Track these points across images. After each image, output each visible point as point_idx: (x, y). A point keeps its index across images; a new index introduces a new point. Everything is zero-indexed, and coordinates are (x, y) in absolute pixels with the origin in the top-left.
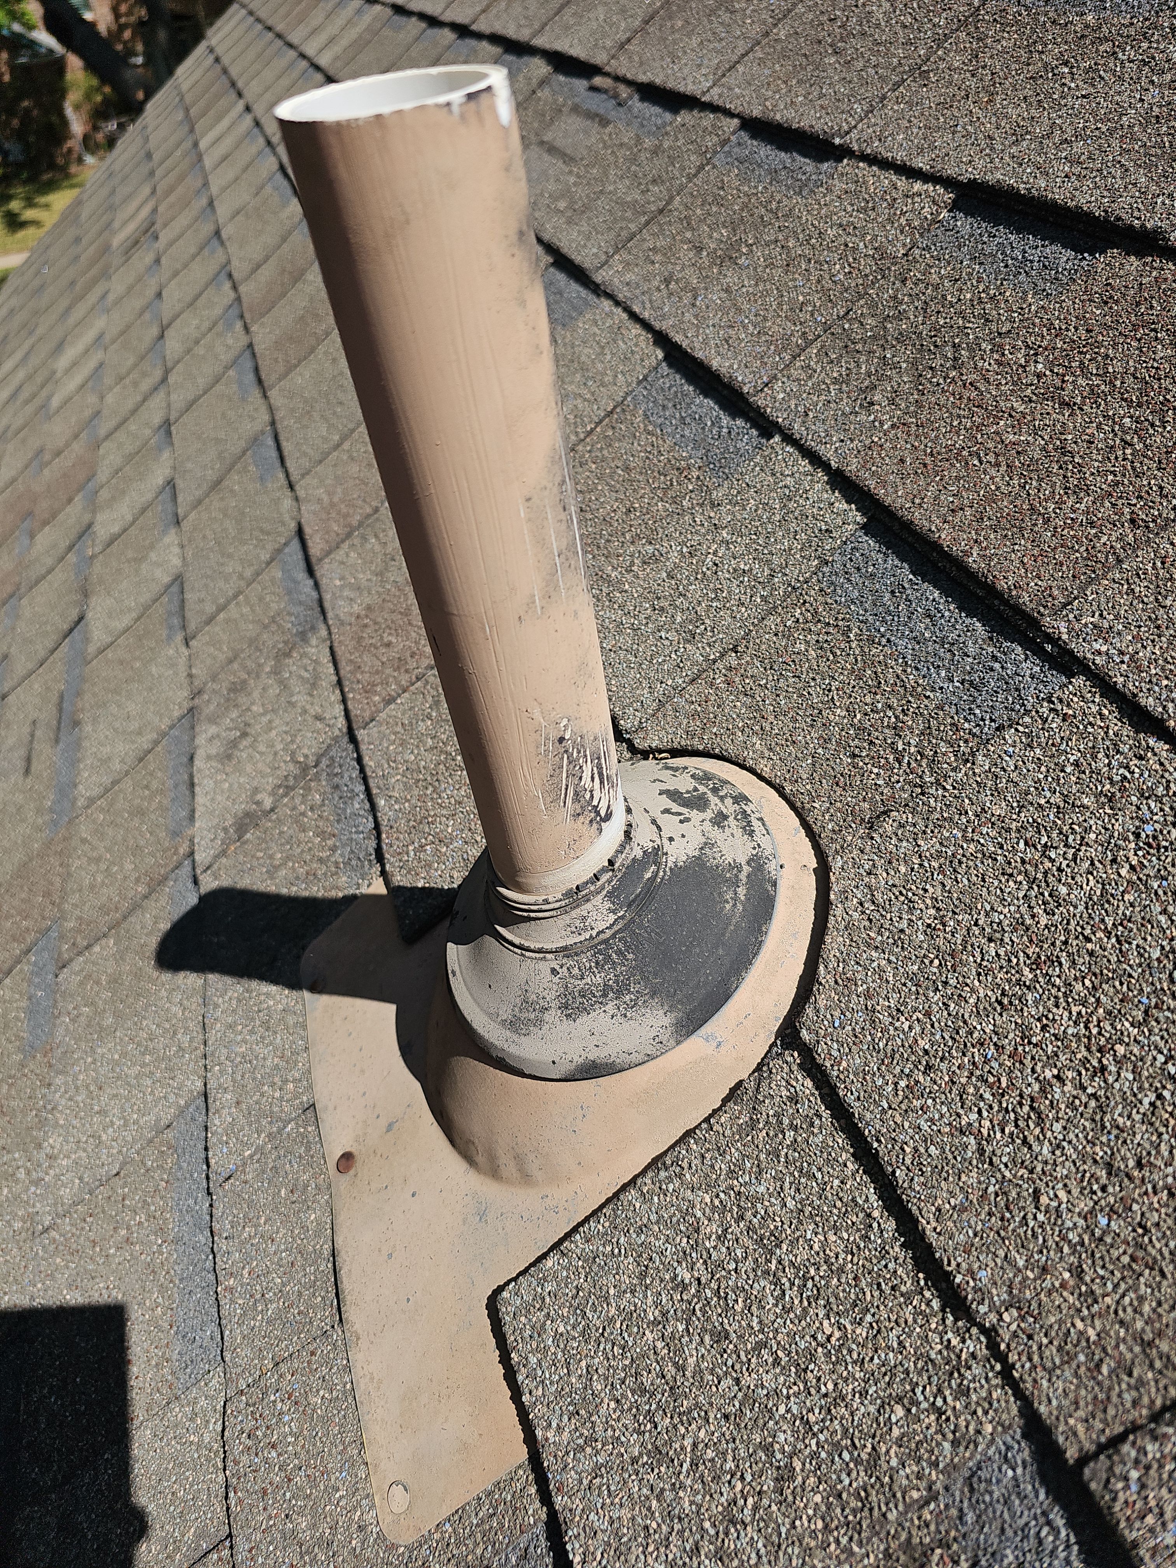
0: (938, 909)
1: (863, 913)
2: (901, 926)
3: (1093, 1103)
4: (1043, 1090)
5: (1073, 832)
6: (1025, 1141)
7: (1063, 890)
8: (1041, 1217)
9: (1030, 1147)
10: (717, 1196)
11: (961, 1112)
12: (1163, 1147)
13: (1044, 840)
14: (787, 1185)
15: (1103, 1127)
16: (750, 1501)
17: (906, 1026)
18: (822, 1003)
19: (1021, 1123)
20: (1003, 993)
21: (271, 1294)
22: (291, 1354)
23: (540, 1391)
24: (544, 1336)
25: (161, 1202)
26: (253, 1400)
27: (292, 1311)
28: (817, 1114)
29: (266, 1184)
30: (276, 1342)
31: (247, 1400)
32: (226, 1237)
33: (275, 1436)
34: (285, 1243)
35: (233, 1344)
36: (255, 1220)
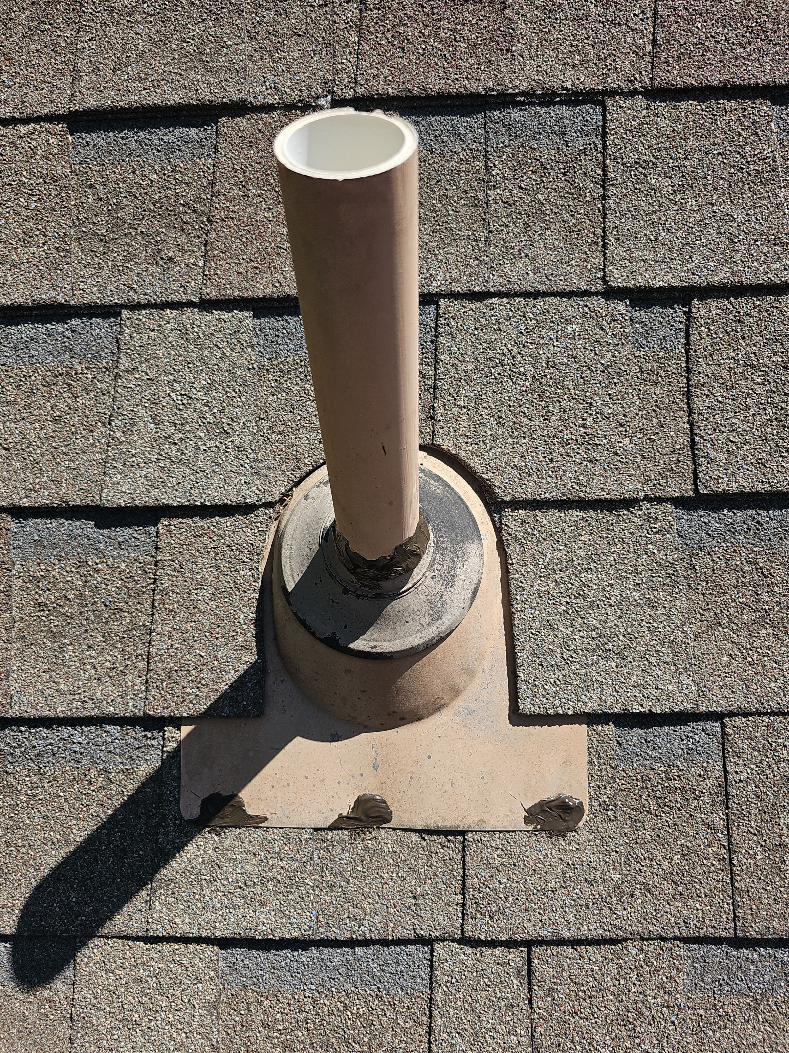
1: (471, 444)
2: (489, 434)
3: (599, 416)
4: (584, 428)
5: (503, 350)
6: (597, 445)
7: (522, 369)
8: (623, 457)
9: (600, 445)
10: (541, 576)
11: (574, 459)
12: (625, 405)
13: (497, 361)
14: (554, 545)
15: (608, 418)
16: (651, 621)
17: (530, 458)
18: (498, 484)
19: (590, 442)
20: (543, 416)
21: (419, 889)
22: (464, 876)
23: (571, 703)
24: (550, 692)
25: (281, 1005)
26: (474, 912)
27: (437, 873)
28: (534, 516)
29: (343, 884)
30: (449, 889)
31: (471, 918)
32: (359, 927)
33: (502, 896)
34: (393, 873)
35: (431, 928)
36: (363, 897)
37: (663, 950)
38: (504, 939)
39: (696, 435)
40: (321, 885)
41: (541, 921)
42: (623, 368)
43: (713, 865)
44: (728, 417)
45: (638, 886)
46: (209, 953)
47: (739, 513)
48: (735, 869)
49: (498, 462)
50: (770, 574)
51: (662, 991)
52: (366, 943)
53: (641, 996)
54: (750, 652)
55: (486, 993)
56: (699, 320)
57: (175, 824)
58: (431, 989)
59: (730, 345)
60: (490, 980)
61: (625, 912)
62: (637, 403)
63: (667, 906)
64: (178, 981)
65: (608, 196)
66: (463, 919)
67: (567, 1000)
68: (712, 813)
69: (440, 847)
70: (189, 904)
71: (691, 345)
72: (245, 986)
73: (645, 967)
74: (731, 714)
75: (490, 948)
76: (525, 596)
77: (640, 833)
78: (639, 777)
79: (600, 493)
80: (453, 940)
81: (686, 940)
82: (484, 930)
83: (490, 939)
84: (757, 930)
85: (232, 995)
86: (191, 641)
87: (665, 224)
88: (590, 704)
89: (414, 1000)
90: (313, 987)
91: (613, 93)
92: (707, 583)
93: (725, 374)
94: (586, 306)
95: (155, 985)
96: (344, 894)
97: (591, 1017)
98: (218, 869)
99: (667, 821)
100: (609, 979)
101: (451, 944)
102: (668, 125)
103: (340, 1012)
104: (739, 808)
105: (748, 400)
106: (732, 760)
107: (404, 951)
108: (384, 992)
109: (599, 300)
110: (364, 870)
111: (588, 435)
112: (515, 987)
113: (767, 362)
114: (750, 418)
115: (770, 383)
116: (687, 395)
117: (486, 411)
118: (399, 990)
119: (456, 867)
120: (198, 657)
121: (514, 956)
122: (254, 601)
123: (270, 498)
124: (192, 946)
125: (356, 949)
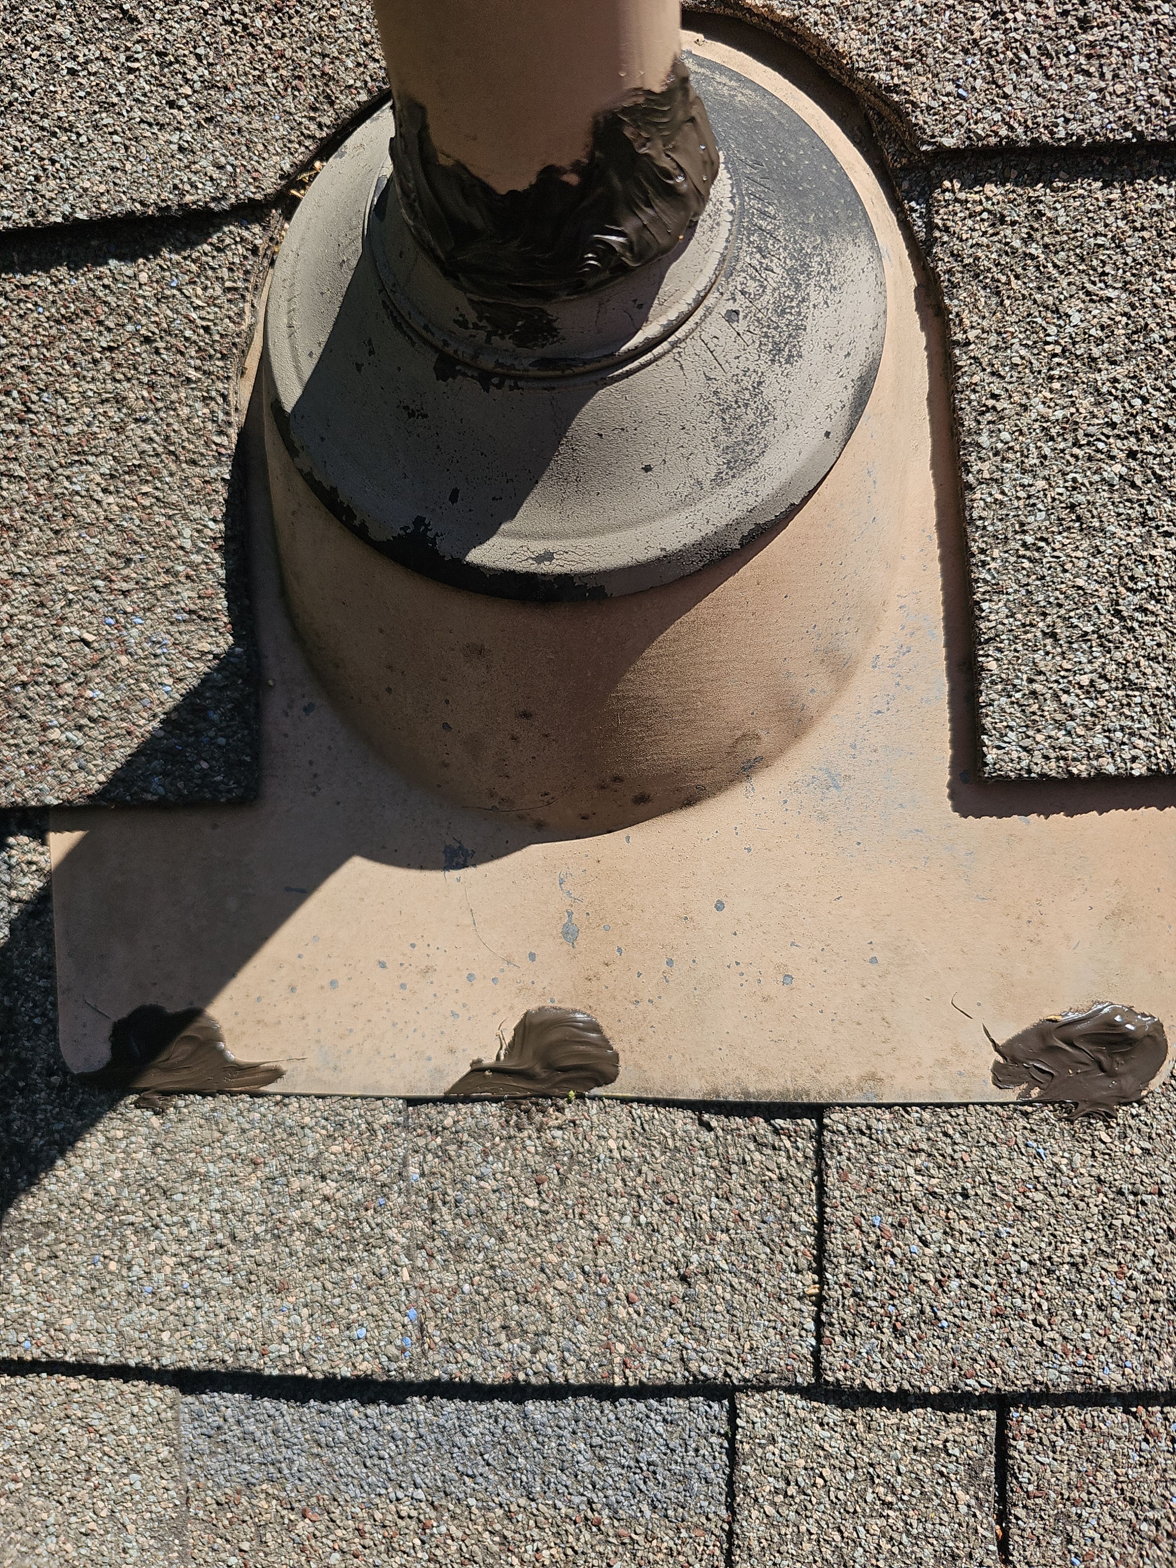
10: (1051, 378)
14: (1089, 286)
18: (923, 99)
21: (694, 1258)
22: (821, 1223)
23: (1140, 743)
24: (1078, 711)
25: (339, 1532)
26: (849, 1319)
27: (747, 1216)
28: (1032, 202)
29: (490, 1242)
30: (779, 1257)
31: (843, 1334)
32: (534, 1352)
33: (930, 1277)
34: (622, 1214)
35: (728, 1358)
36: (543, 1277)
38: (934, 1390)
40: (429, 1244)
41: (1041, 1343)
46: (154, 1403)
49: (921, 32)
52: (555, 1392)
55: (882, 1522)
57: (49, 1085)
58: (730, 1508)
60: (893, 1490)
64: (81, 1467)
66: (819, 1337)
67: (1107, 1545)
69: (752, 1146)
70: (95, 1284)
72: (249, 1485)
75: (892, 1408)
76: (1005, 436)
80: (792, 1389)
82: (877, 1367)
83: (894, 1390)
85: (218, 1504)
86: (58, 606)
89: (684, 1534)
90: (420, 1494)
95: (27, 1473)
96: (493, 1267)
98: (162, 1200)
101: (785, 1397)
103: (492, 1555)
107: (657, 1412)
108: (606, 1512)
110: (545, 1207)
112: (963, 1509)
118: (645, 1508)
119: (797, 1200)
120: (78, 646)
121: (959, 1430)
122: (219, 486)
123: (251, 192)
124: (111, 1386)
125: (530, 1406)
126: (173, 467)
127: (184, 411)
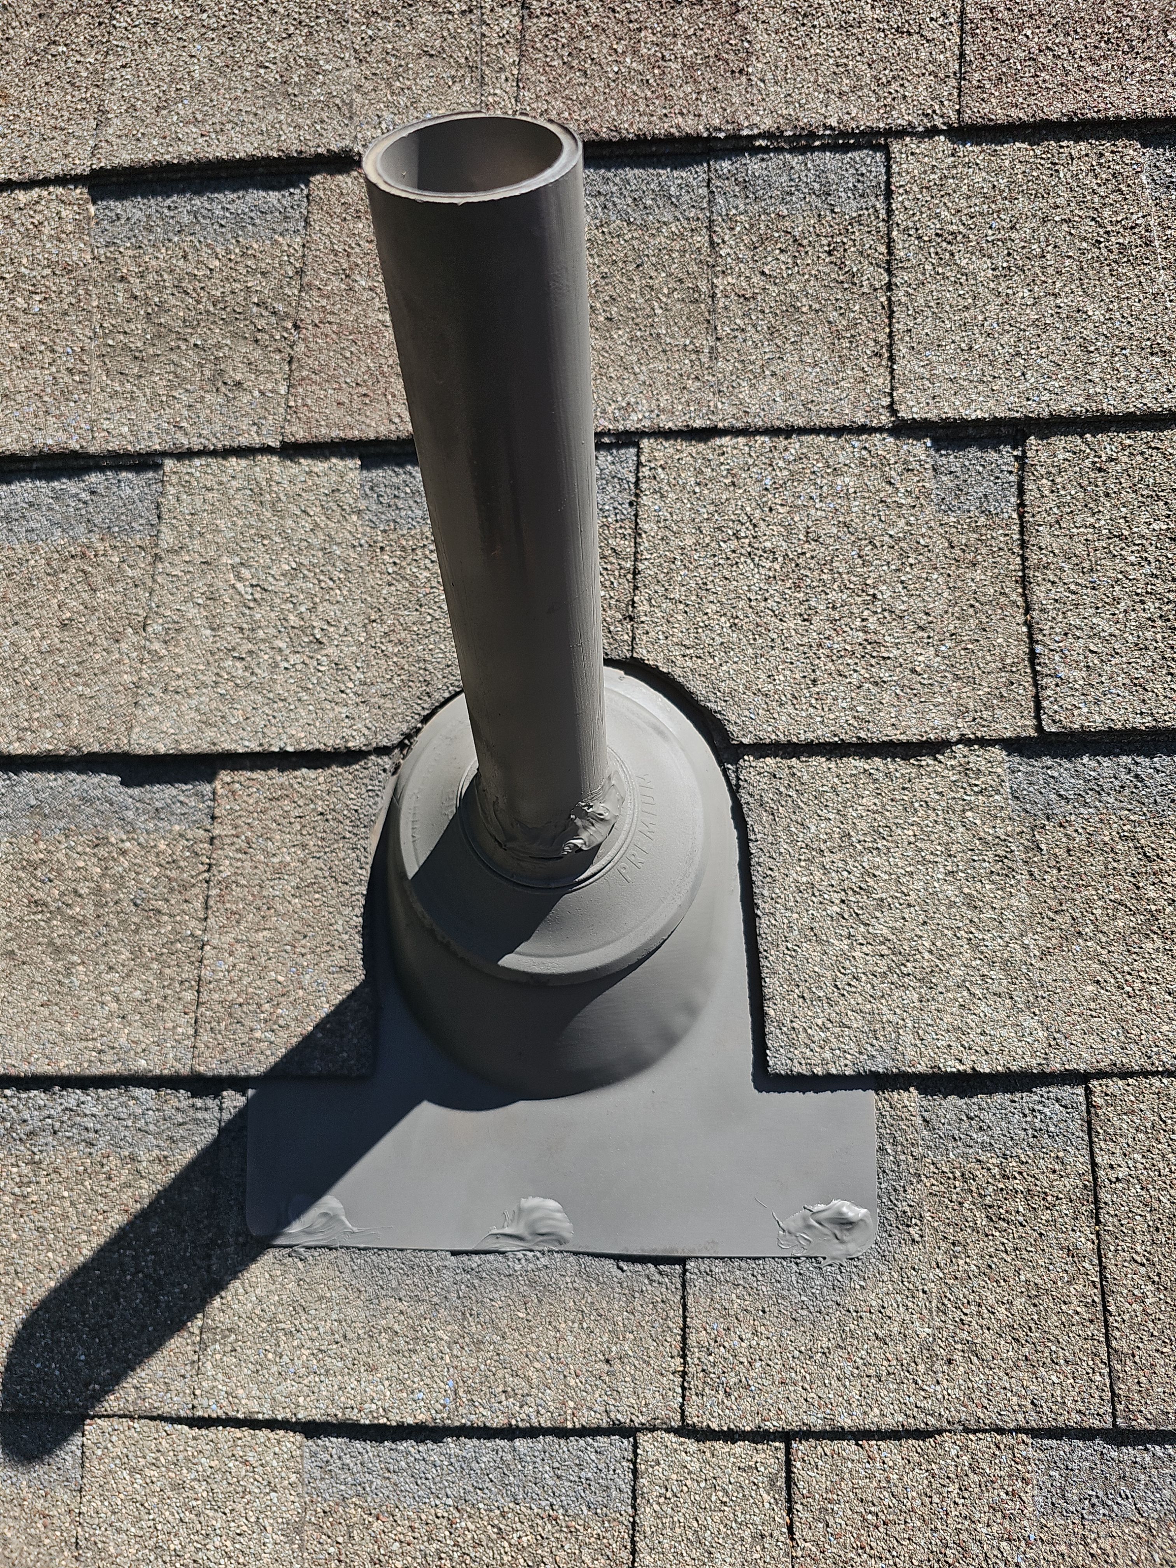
0: (725, 614)
1: (691, 658)
2: (719, 642)
3: (886, 614)
4: (864, 632)
5: (739, 515)
6: (884, 658)
7: (768, 544)
8: (925, 676)
9: (889, 658)
10: (800, 860)
11: (848, 680)
12: (926, 598)
13: (730, 532)
14: (820, 812)
15: (901, 618)
16: (973, 930)
17: (782, 678)
18: (733, 718)
19: (874, 654)
20: (801, 615)
21: (614, 1349)
22: (684, 1328)
23: (849, 1057)
24: (816, 1039)
25: (399, 1529)
26: (700, 1385)
27: (643, 1323)
28: (790, 768)
29: (497, 1338)
30: (661, 1348)
31: (697, 1394)
32: (521, 1407)
33: (744, 1360)
34: (573, 1322)
35: (633, 1410)
36: (527, 1360)
37: (999, 1448)
38: (748, 1429)
39: (1037, 642)
40: (461, 1341)
41: (806, 1400)
42: (922, 542)
43: (1077, 1313)
44: (1086, 615)
45: (959, 1346)
46: (289, 1445)
47: (1106, 762)
48: (1111, 1319)
49: (732, 684)
50: (1158, 856)
51: (999, 1515)
52: (532, 1432)
53: (967, 1523)
54: (1128, 977)
55: (721, 1514)
56: (1039, 468)
57: (237, 1243)
58: (634, 1507)
59: (1086, 506)
60: (727, 1493)
61: (938, 1388)
62: (945, 595)
63: (1006, 1378)
64: (240, 1489)
65: (896, 285)
66: (683, 1397)
67: (849, 1528)
68: (1073, 1230)
69: (646, 1281)
70: (259, 1367)
71: (1025, 506)
72: (344, 1499)
73: (971, 1475)
74: (1101, 1075)
75: (725, 1441)
76: (777, 891)
77: (961, 1262)
78: (958, 1174)
79: (890, 731)
80: (668, 1430)
81: (1035, 1433)
82: (716, 1414)
84: (1149, 1416)
85: (324, 1512)
86: (263, 959)
87: (983, 325)
88: (880, 1059)
89: (607, 1524)
90: (450, 1502)
91: (900, 133)
92: (1060, 870)
93: (1080, 550)
94: (865, 448)
95: (205, 1494)
96: (498, 1354)
97: (888, 1555)
98: (302, 1313)
99: (1003, 1244)
100: (914, 1494)
101: (665, 1435)
102: (984, 180)
103: (492, 1541)
104: (1117, 1223)
105: (1117, 588)
106: (1104, 1146)
107: (592, 1446)
108: (561, 1511)
109: (884, 439)
110: (529, 1318)
111: (870, 643)
112: (767, 1505)
113: (1145, 531)
114: (1121, 616)
115: (1149, 563)
116: (1023, 582)
117: (714, 607)
118: (584, 1508)
119: (672, 1314)
120: (274, 983)
121: (763, 1456)
122: (360, 897)
123: (385, 742)
124: (262, 1434)
125: (517, 1442)
126: (334, 885)
127: (341, 855)
